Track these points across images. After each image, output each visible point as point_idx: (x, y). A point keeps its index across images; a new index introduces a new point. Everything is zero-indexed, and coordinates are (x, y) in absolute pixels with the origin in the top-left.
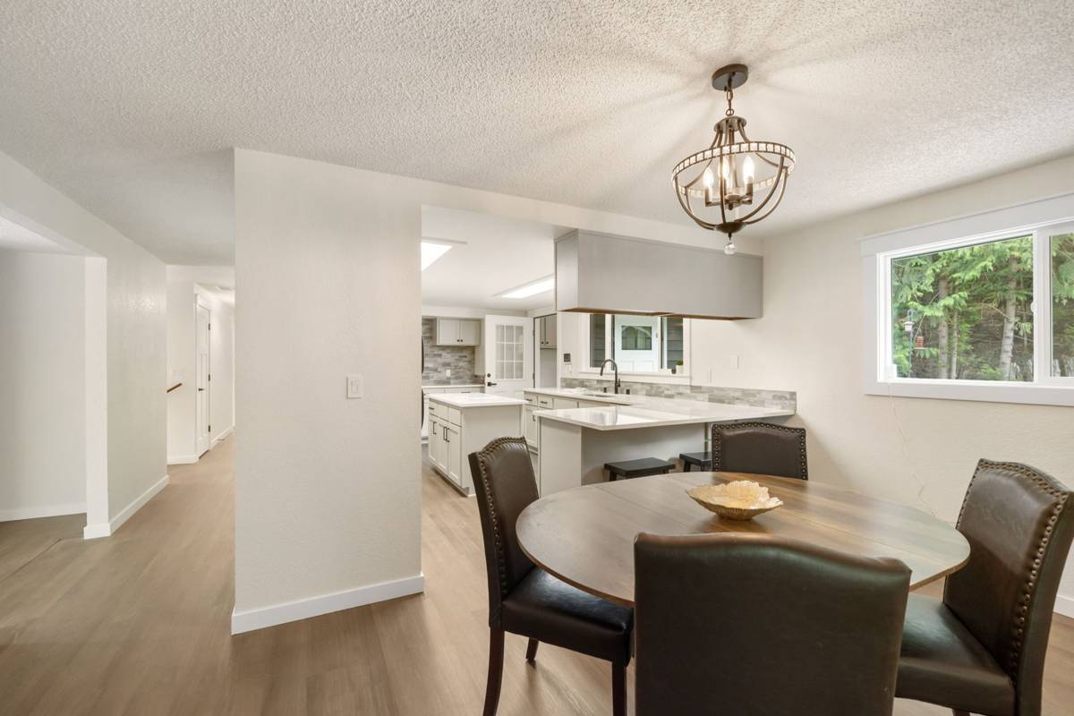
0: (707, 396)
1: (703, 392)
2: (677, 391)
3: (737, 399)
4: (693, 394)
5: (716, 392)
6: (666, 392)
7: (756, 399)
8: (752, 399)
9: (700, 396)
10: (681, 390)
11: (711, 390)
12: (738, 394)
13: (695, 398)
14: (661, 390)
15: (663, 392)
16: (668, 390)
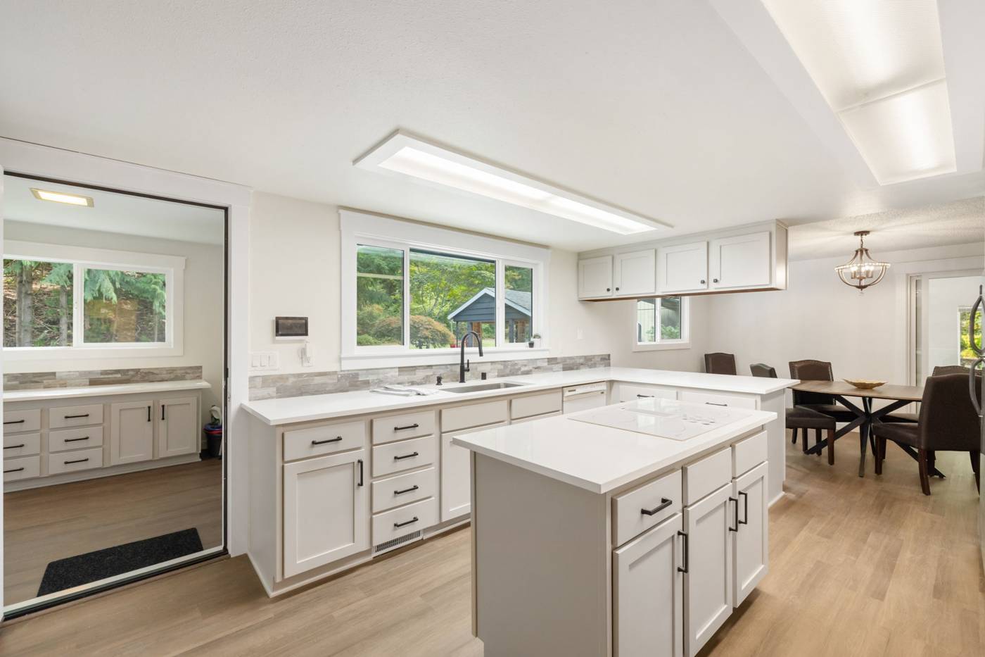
0: (561, 366)
1: (558, 363)
2: (535, 366)
3: (582, 364)
4: (550, 366)
5: (568, 362)
6: (523, 369)
7: (592, 362)
8: (590, 363)
9: (555, 367)
10: (539, 364)
11: (564, 359)
12: (582, 361)
13: (551, 370)
14: (517, 367)
15: (520, 369)
16: (525, 366)
